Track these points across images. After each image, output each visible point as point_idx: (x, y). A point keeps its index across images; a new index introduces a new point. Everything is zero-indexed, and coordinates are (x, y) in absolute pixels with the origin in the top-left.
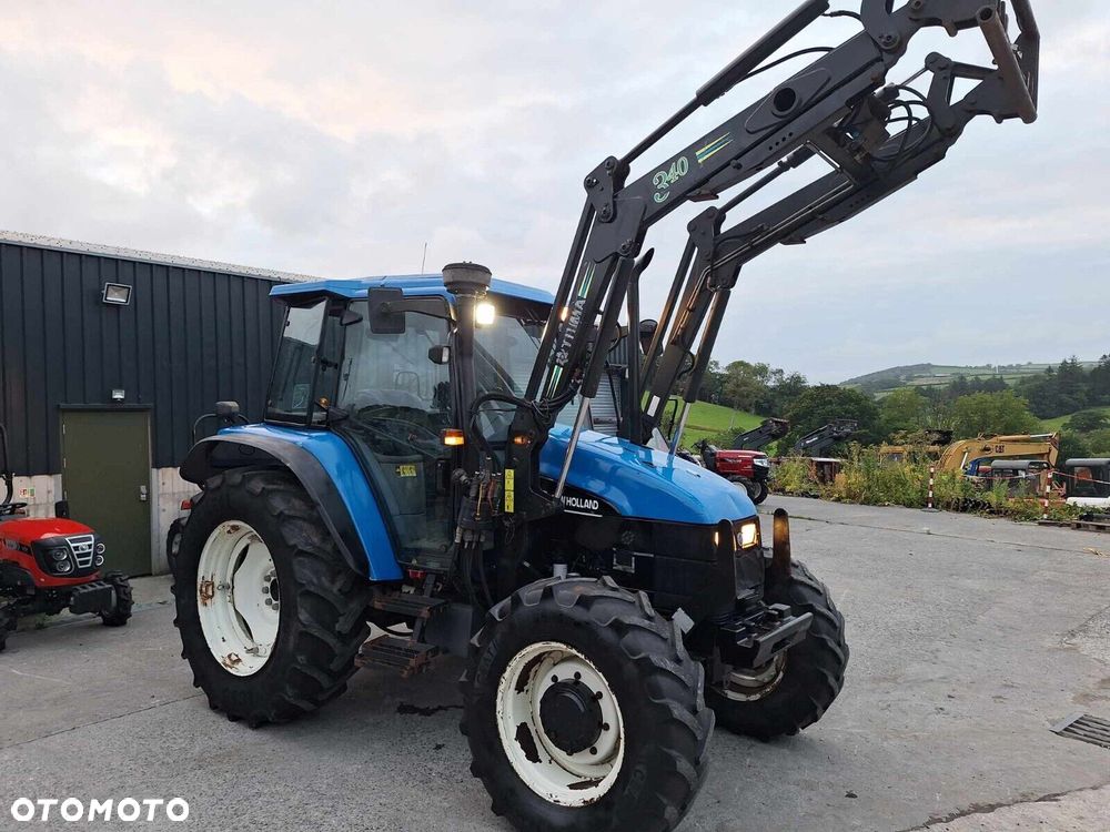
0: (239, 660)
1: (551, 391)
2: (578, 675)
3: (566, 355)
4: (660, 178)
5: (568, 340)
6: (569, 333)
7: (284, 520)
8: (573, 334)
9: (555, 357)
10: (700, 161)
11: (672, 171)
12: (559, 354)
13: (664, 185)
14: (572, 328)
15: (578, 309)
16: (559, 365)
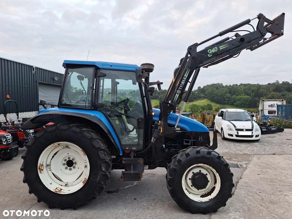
0: (61, 189)
1: (175, 100)
2: (200, 171)
3: (180, 91)
4: (210, 51)
5: (181, 87)
6: (181, 85)
7: (93, 140)
8: (182, 86)
9: (176, 92)
10: (220, 49)
11: (213, 50)
12: (178, 91)
13: (211, 53)
14: (182, 84)
15: (184, 80)
16: (178, 94)
